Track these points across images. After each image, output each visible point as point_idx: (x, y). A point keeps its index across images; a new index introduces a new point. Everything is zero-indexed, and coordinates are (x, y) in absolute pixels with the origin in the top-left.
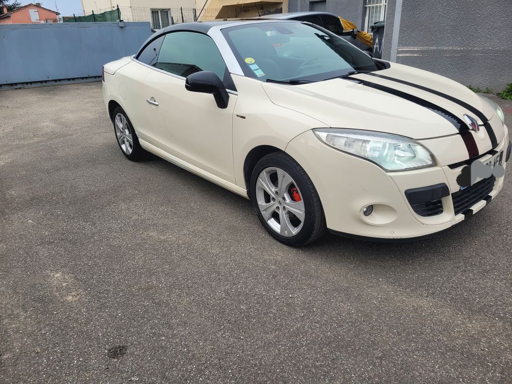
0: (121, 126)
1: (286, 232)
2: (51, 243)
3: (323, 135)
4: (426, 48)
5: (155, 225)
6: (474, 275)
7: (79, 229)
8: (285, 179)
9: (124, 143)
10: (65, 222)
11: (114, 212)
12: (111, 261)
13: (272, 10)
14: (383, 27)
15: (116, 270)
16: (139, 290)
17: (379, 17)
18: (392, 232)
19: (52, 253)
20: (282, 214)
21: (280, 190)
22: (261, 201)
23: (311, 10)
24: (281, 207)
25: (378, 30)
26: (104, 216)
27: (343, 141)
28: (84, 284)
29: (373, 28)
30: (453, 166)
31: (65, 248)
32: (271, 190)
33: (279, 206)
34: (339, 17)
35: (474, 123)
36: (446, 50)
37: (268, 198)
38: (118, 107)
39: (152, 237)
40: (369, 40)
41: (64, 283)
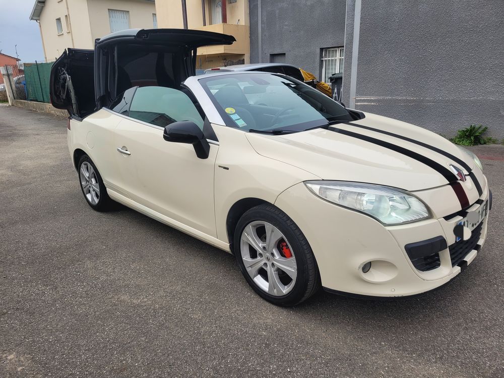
0: (87, 175)
1: (275, 290)
2: (4, 314)
3: (316, 188)
4: (381, 98)
5: (127, 286)
6: (477, 333)
7: (38, 294)
8: (274, 234)
9: (89, 192)
10: (21, 287)
11: (78, 272)
12: (76, 335)
13: (235, 61)
14: (341, 78)
15: (83, 346)
16: (110, 372)
17: (335, 69)
18: (393, 290)
19: (5, 327)
20: (270, 271)
21: (269, 245)
22: (246, 257)
23: (271, 62)
24: (269, 264)
25: (336, 80)
26: (67, 277)
27: (337, 194)
28: (43, 367)
29: (331, 79)
30: (447, 218)
31: (21, 320)
32: (258, 245)
33: (267, 262)
34: (300, 69)
35: (460, 173)
36: (400, 100)
37: (253, 253)
38: (85, 155)
39: (124, 301)
40: (327, 89)
41: (19, 367)
